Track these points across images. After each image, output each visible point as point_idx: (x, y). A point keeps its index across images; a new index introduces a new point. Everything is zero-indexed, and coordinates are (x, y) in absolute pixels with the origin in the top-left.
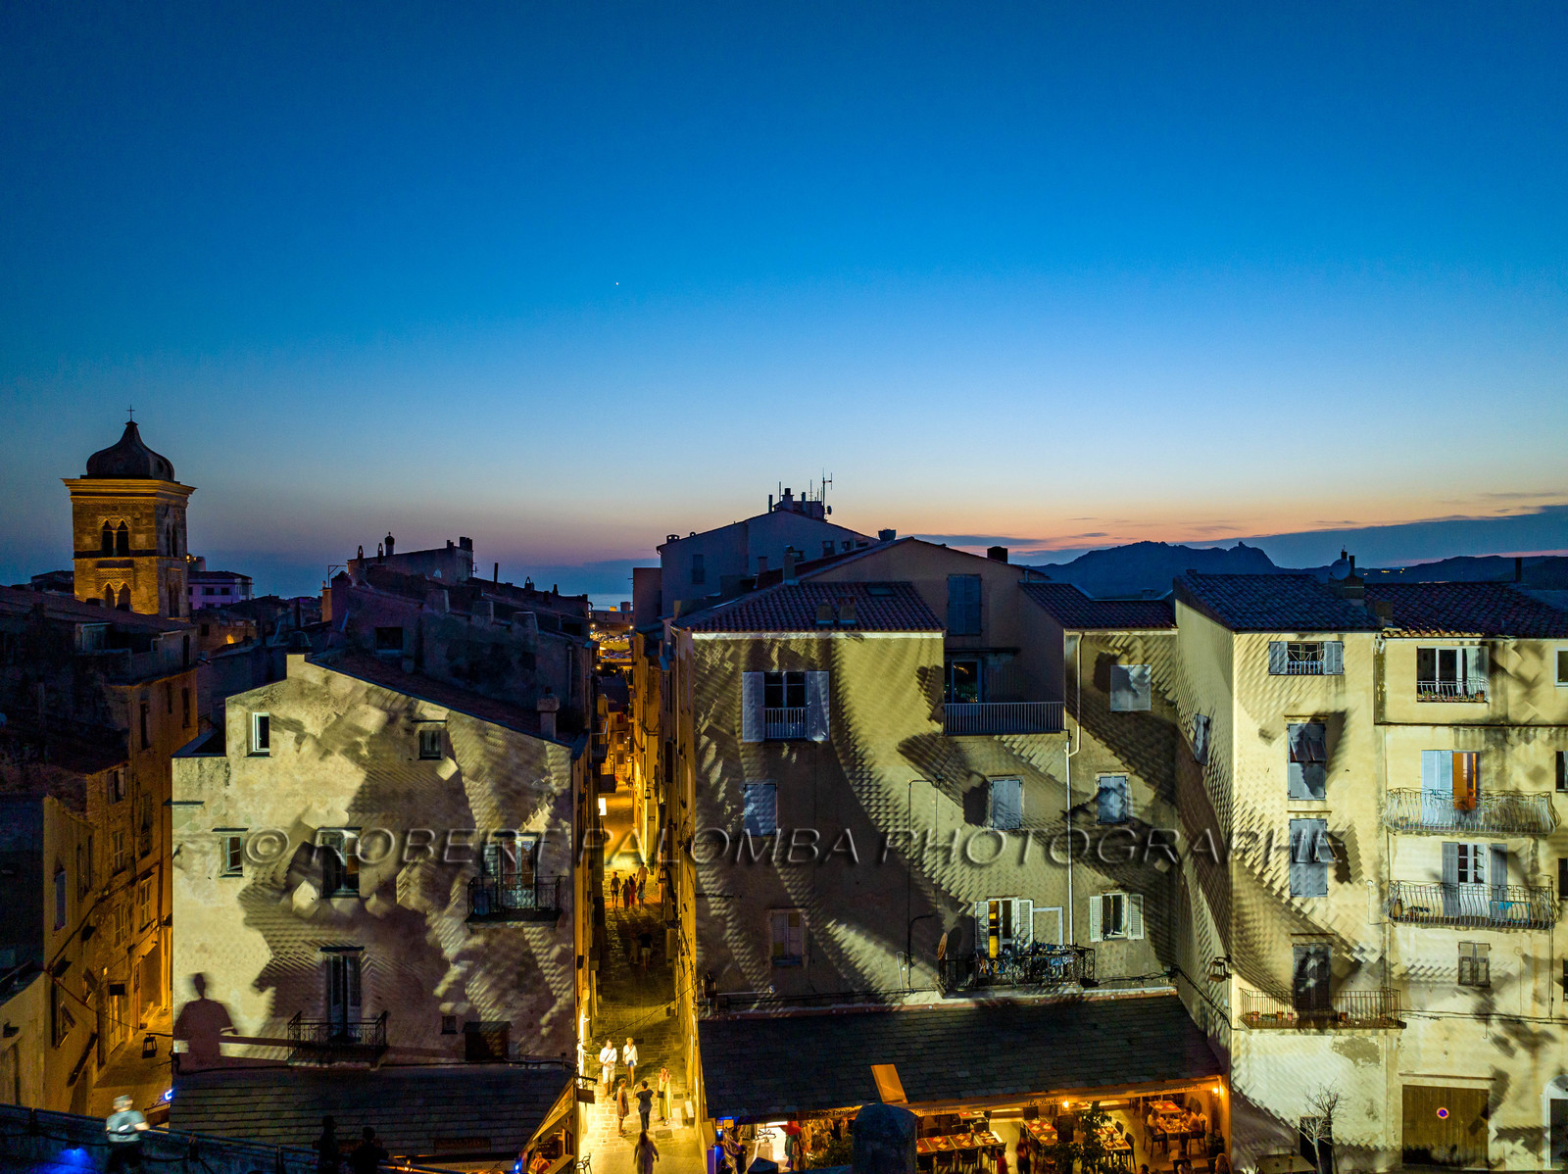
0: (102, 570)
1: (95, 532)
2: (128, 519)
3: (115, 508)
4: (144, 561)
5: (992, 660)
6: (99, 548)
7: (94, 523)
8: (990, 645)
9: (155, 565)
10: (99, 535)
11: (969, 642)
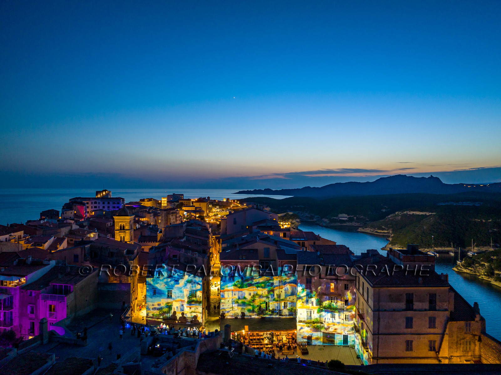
0: (120, 233)
1: (119, 226)
2: (125, 224)
3: (122, 222)
4: (127, 231)
5: (271, 262)
6: (119, 229)
7: (119, 224)
8: (271, 259)
9: (129, 232)
10: (119, 227)
11: (267, 259)
